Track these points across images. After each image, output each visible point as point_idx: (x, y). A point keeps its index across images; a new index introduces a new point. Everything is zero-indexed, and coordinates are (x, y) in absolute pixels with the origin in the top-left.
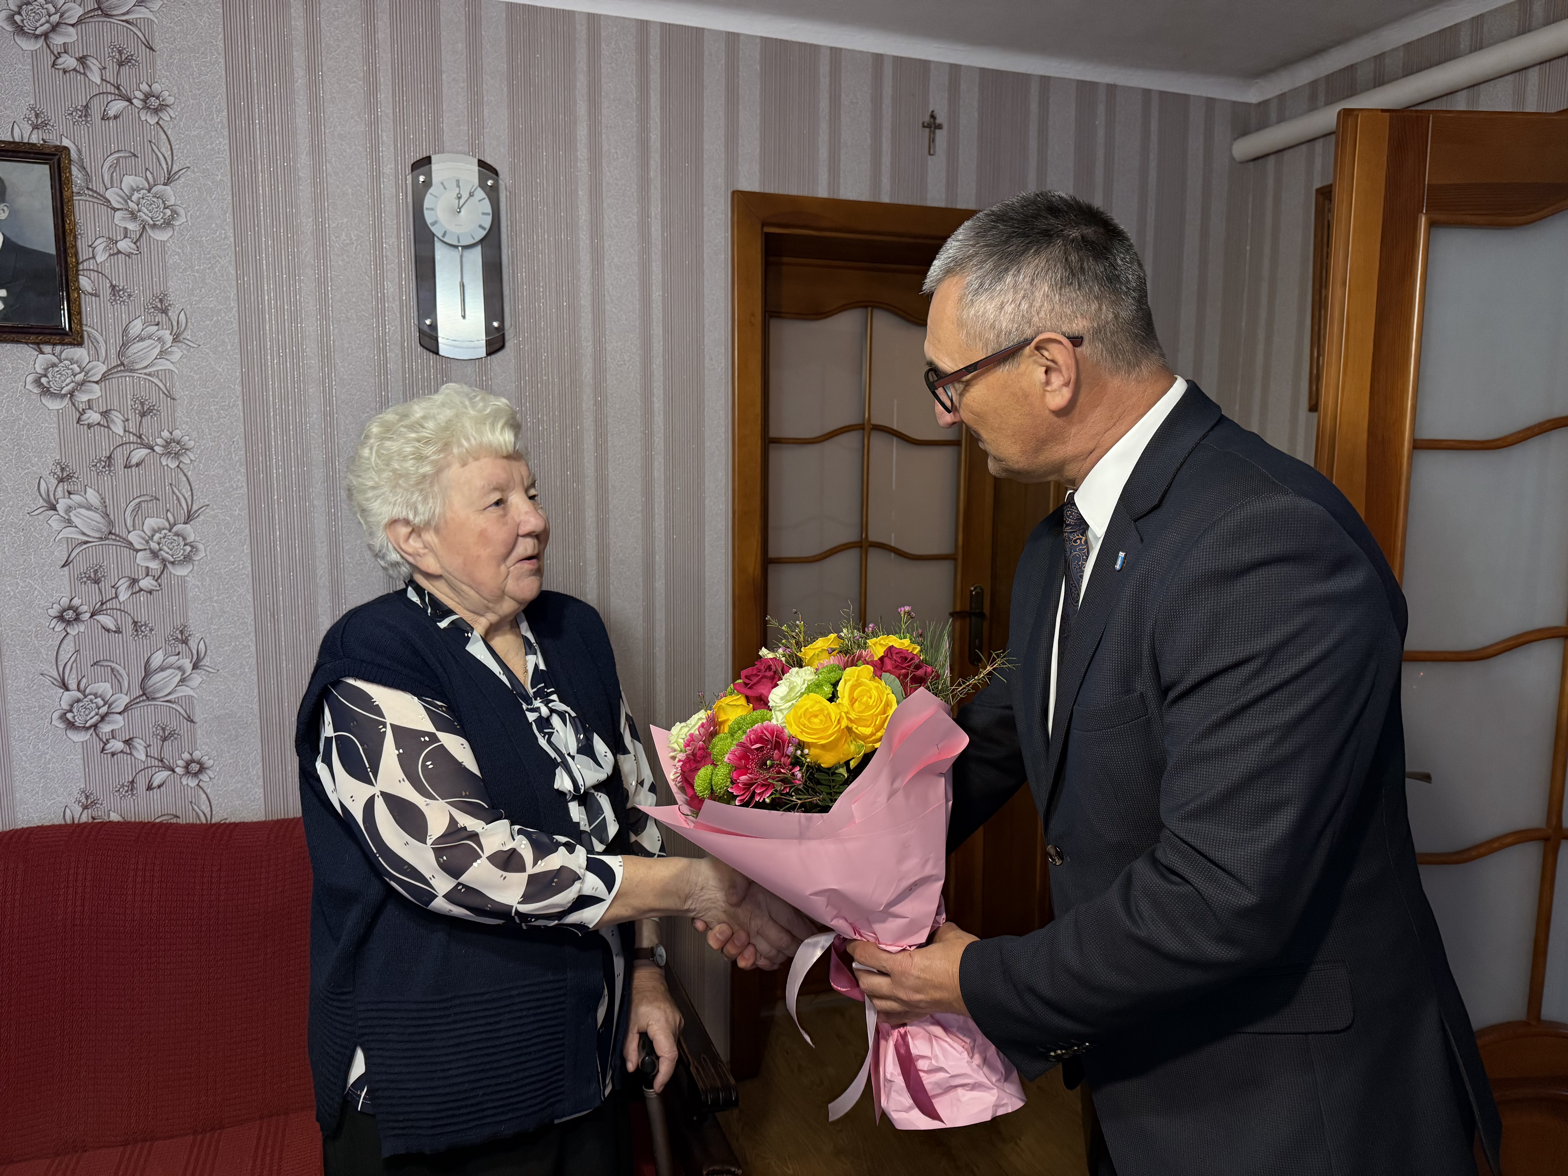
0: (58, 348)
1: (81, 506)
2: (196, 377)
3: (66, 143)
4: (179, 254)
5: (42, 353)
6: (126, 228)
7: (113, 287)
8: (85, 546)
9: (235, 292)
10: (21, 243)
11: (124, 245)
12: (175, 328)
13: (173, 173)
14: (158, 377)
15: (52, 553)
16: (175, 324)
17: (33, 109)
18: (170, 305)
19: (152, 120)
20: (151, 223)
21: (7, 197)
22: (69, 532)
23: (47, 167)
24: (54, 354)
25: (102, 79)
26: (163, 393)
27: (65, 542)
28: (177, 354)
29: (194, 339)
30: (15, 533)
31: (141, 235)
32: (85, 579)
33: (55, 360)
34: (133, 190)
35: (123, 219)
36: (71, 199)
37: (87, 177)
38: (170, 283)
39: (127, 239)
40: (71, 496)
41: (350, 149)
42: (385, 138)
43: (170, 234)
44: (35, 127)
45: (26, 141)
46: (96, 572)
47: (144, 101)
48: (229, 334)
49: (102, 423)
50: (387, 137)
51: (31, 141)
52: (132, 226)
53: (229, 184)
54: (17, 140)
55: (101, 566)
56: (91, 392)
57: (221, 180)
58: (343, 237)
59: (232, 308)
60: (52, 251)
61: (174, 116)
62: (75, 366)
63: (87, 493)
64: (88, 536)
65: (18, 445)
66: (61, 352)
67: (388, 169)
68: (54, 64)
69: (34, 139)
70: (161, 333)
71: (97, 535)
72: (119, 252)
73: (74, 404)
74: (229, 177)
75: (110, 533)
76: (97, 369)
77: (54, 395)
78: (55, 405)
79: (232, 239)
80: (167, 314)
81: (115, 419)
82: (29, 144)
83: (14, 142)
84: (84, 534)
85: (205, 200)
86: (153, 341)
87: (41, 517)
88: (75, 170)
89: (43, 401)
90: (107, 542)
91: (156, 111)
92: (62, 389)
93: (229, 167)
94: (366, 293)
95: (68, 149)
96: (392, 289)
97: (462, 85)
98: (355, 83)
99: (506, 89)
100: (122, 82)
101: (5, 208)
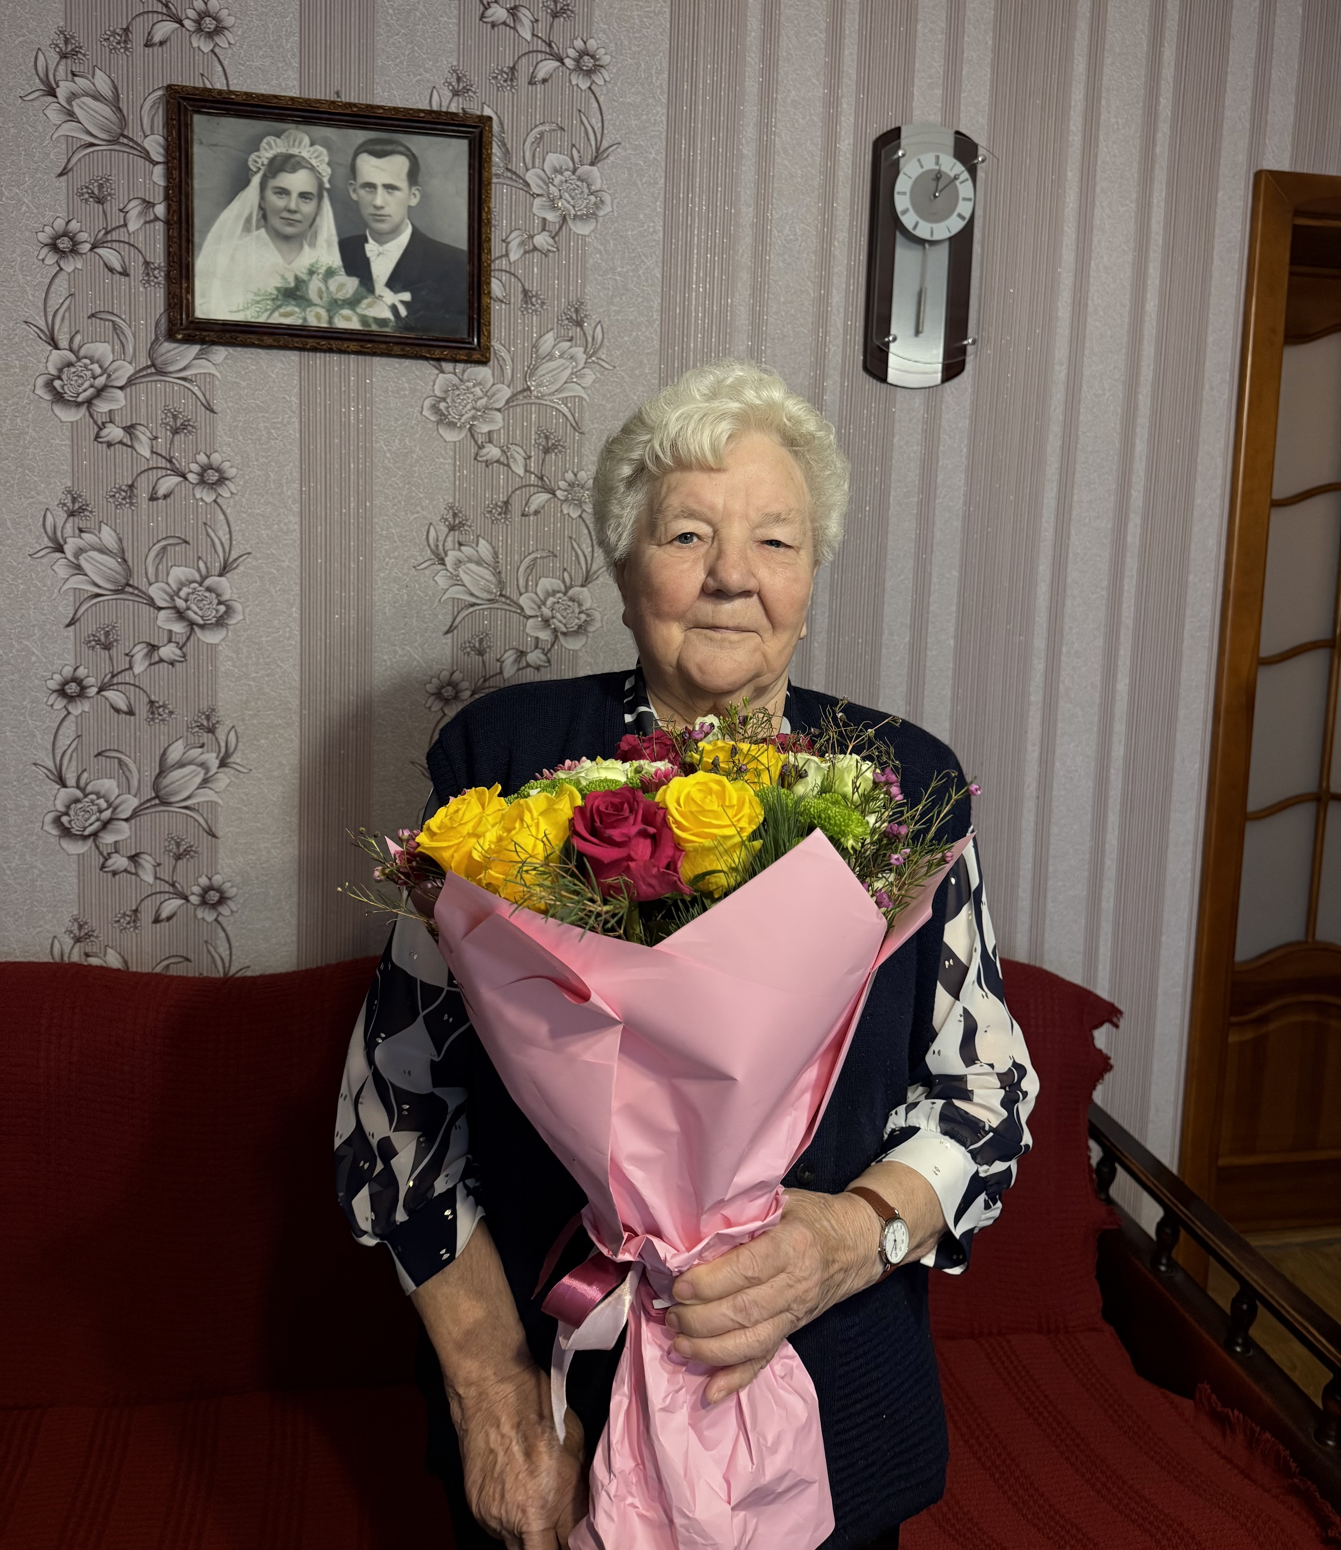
0: (460, 367)
1: (470, 561)
2: (609, 406)
3: (488, 112)
4: (600, 253)
5: (442, 372)
6: (544, 219)
7: (525, 292)
8: (471, 609)
9: (659, 301)
10: (430, 236)
11: (542, 240)
12: (590, 345)
13: (602, 149)
14: (566, 405)
15: (436, 615)
16: (590, 339)
17: (455, 71)
18: (586, 316)
19: (584, 84)
20: (573, 212)
21: (420, 179)
22: (456, 592)
23: (465, 142)
24: (455, 374)
25: (533, 35)
26: (571, 425)
27: (451, 603)
28: (590, 377)
29: (609, 359)
30: (398, 590)
31: (561, 228)
32: (469, 649)
33: (456, 381)
34: (558, 171)
35: (543, 207)
36: (490, 184)
37: (507, 153)
38: (588, 289)
39: (545, 233)
40: (463, 548)
41: (804, 118)
42: (845, 106)
43: (592, 227)
44: (456, 93)
45: (444, 109)
46: (481, 641)
47: (577, 61)
48: (648, 354)
49: (502, 459)
50: (847, 106)
51: (450, 110)
52: (551, 217)
53: (663, 164)
54: (435, 108)
55: (487, 634)
56: (492, 421)
57: (655, 159)
58: (787, 231)
59: (654, 321)
60: (463, 244)
61: (608, 79)
62: (478, 390)
63: (480, 545)
64: (477, 597)
65: (409, 483)
66: (464, 371)
67: (845, 145)
68: (482, 16)
69: (453, 109)
70: (574, 350)
71: (486, 596)
72: (535, 249)
73: (472, 436)
74: (664, 156)
75: (501, 595)
76: (500, 394)
77: (452, 425)
78: (451, 436)
79: (661, 234)
80: (581, 326)
81: (516, 455)
82: (447, 113)
83: (431, 112)
84: (472, 595)
85: (635, 184)
86: (564, 361)
87: (427, 572)
88: (496, 150)
89: (441, 431)
90: (496, 605)
91: (589, 73)
92: (462, 416)
93: (664, 143)
94: (806, 303)
95: (490, 119)
96: (837, 298)
97: (940, 37)
98: (816, 35)
99: (990, 42)
100: (555, 38)
101: (417, 193)
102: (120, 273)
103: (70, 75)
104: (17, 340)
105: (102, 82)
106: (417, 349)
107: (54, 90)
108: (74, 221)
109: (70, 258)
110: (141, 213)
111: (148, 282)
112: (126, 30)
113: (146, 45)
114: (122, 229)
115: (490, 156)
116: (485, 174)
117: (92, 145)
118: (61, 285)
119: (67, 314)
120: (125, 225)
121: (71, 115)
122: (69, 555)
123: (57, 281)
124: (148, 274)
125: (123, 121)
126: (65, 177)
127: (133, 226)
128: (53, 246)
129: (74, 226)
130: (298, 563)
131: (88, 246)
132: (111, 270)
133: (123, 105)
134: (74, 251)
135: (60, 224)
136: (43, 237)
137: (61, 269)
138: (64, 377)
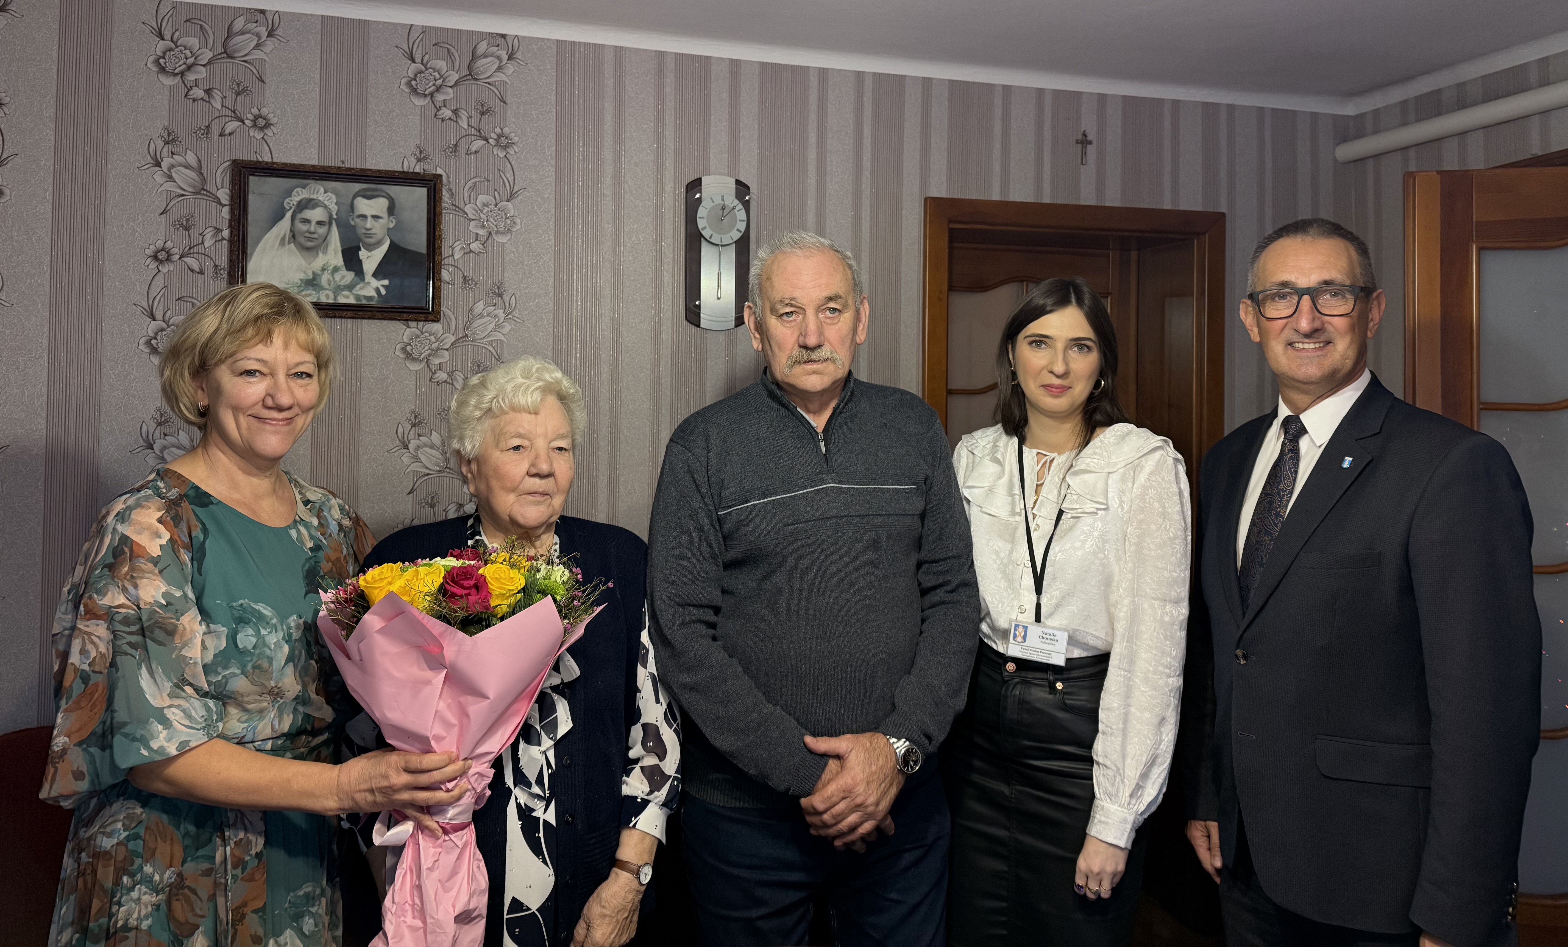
0: (421, 324)
1: (426, 446)
2: (520, 345)
3: (440, 171)
4: (513, 252)
5: (409, 327)
6: (477, 234)
7: (464, 277)
8: (426, 478)
9: (553, 280)
10: (402, 245)
11: (475, 246)
12: (507, 308)
13: (514, 192)
14: (492, 345)
15: (402, 482)
16: (507, 305)
17: (418, 147)
18: (504, 291)
19: (502, 154)
20: (496, 229)
21: (395, 212)
22: (416, 467)
23: (425, 189)
24: (417, 328)
25: (469, 125)
26: (495, 357)
27: (412, 474)
28: (507, 328)
29: (520, 317)
30: (376, 467)
31: (488, 239)
32: (424, 504)
33: (418, 332)
34: (486, 205)
35: (476, 227)
36: (441, 214)
37: (452, 195)
38: (506, 274)
39: (477, 242)
40: (420, 438)
41: (642, 172)
42: (667, 165)
43: (508, 238)
44: (419, 160)
45: (411, 170)
46: (432, 498)
47: (497, 140)
48: (546, 312)
49: (448, 380)
50: (669, 164)
51: (415, 171)
52: (481, 232)
53: (554, 201)
54: (405, 170)
55: (437, 494)
56: (442, 356)
57: (548, 197)
58: (634, 239)
59: (550, 293)
60: (423, 250)
61: (517, 151)
62: (432, 338)
63: (433, 435)
64: (430, 469)
65: (385, 397)
66: (423, 327)
67: (669, 187)
68: (436, 115)
69: (417, 170)
70: (497, 311)
71: (436, 468)
72: (471, 251)
73: (428, 366)
74: (554, 196)
75: (446, 467)
76: (447, 340)
77: (415, 360)
78: (414, 367)
79: (553, 241)
80: (502, 298)
81: (458, 377)
82: (413, 173)
83: (404, 172)
84: (427, 468)
85: (536, 212)
86: (490, 318)
87: (396, 454)
88: (444, 192)
89: (407, 364)
90: (443, 474)
91: (506, 147)
92: (422, 354)
93: (554, 188)
94: (648, 280)
95: (441, 176)
96: (667, 277)
97: (725, 124)
98: (648, 124)
99: (756, 126)
100: (482, 126)
101: (393, 220)
102: (198, 273)
103: (170, 154)
104: (128, 315)
105: (191, 158)
106: (392, 314)
107: (160, 163)
108: (169, 242)
109: (166, 264)
110: (213, 236)
111: (216, 277)
112: (208, 127)
113: (220, 135)
114: (200, 246)
115: (440, 198)
116: (438, 209)
117: (183, 195)
118: (159, 281)
119: (162, 299)
120: (203, 243)
121: (170, 178)
122: (157, 450)
123: (156, 278)
124: (216, 273)
125: (204, 180)
126: (165, 215)
127: (207, 244)
128: (155, 257)
129: (169, 244)
130: (309, 451)
131: (178, 257)
132: (192, 271)
133: (204, 171)
134: (169, 259)
135: (160, 244)
136: (149, 252)
137: (159, 271)
138: (159, 338)
